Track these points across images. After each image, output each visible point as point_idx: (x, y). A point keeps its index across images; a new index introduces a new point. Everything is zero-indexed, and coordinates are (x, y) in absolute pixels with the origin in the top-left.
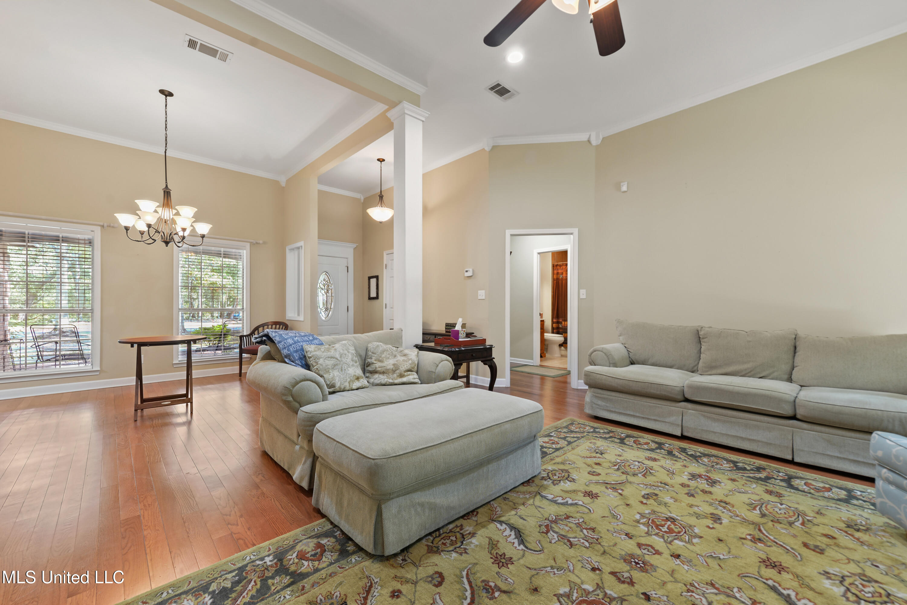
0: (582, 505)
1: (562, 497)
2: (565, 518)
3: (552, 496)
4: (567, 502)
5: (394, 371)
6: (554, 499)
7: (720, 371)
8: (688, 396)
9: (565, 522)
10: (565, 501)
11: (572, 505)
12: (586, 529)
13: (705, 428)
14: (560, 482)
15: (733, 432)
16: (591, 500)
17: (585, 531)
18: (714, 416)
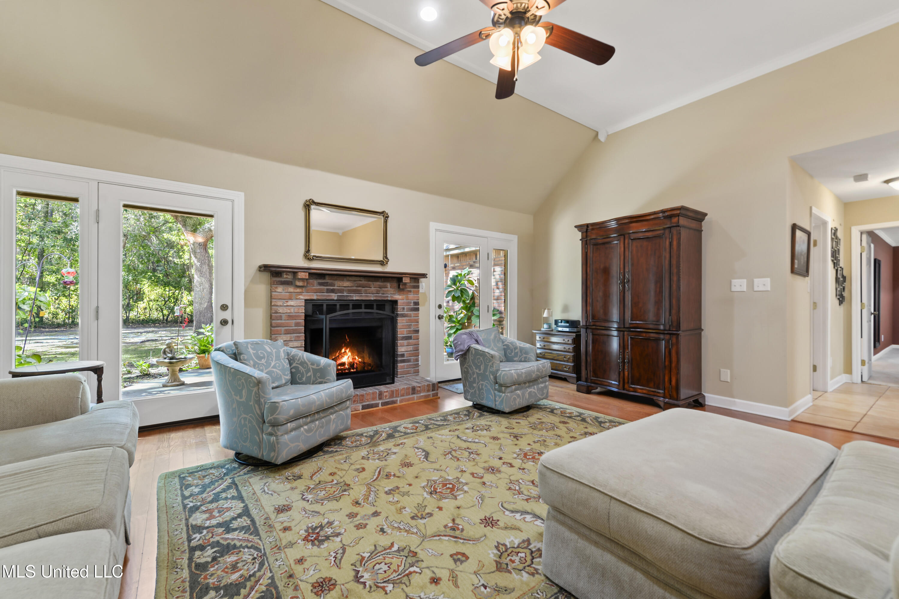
0: (507, 510)
1: (525, 521)
2: (530, 499)
3: (536, 523)
4: (521, 515)
6: (535, 519)
9: (532, 495)
10: (522, 517)
11: (517, 512)
12: (515, 490)
14: (519, 544)
16: (493, 515)
17: (517, 488)
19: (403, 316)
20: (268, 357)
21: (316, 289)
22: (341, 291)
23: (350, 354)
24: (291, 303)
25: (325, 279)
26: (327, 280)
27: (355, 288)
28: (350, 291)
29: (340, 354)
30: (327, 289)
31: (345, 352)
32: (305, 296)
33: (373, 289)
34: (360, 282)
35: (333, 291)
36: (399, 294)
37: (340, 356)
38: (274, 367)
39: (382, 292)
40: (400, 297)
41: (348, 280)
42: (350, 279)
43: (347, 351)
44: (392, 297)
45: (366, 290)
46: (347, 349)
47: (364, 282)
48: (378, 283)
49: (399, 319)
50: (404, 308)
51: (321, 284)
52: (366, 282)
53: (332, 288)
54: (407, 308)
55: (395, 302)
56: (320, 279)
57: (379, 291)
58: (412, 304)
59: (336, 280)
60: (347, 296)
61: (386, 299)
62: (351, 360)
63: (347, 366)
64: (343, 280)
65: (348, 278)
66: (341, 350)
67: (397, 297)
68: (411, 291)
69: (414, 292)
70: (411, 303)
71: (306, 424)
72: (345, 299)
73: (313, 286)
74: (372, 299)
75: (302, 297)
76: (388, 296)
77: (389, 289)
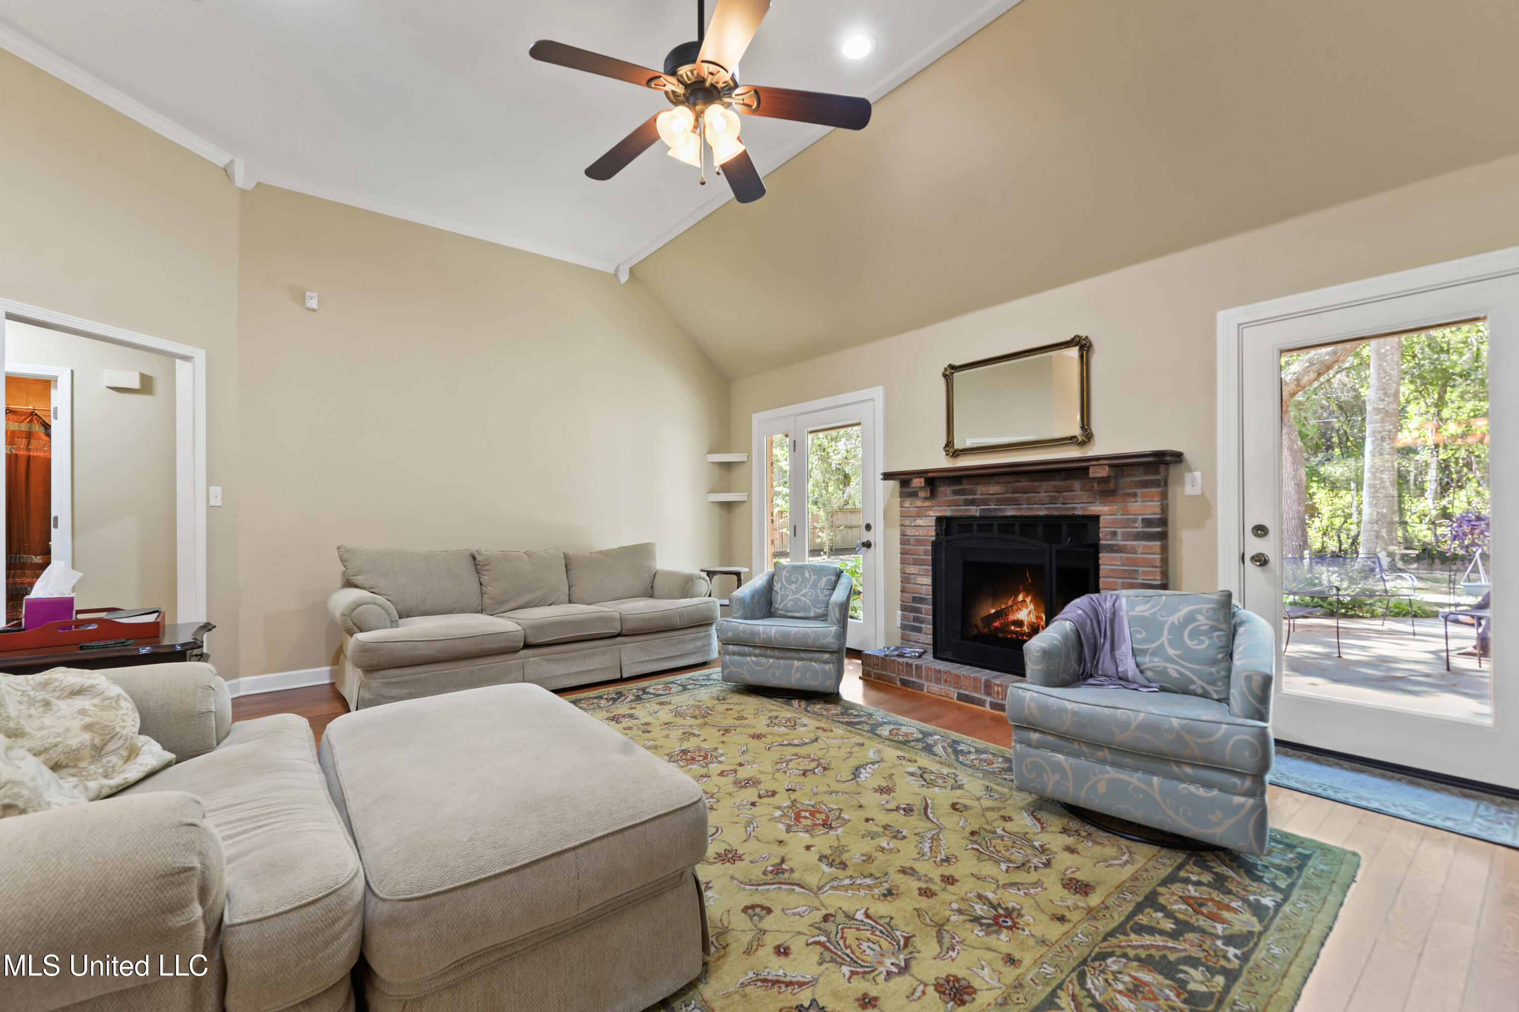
5: (98, 751)
7: (511, 606)
8: (532, 640)
13: (548, 675)
15: (574, 669)
18: (555, 656)
19: (1112, 549)
20: (802, 582)
21: (949, 501)
22: (985, 502)
23: (1031, 607)
24: (920, 522)
25: (961, 484)
26: (966, 486)
27: (1009, 495)
28: (999, 502)
29: (1015, 602)
30: (965, 500)
31: (1024, 601)
32: (935, 511)
33: (1043, 494)
34: (1018, 484)
35: (972, 502)
36: (1103, 503)
37: (1015, 607)
38: (804, 595)
39: (1061, 500)
40: (1106, 508)
41: (997, 483)
42: (1001, 480)
43: (1028, 600)
44: (1084, 509)
45: (1028, 498)
46: (1027, 596)
47: (1024, 483)
48: (1053, 483)
49: (1104, 557)
50: (1114, 534)
51: (956, 493)
52: (1029, 483)
53: (971, 497)
54: (1123, 533)
55: (1096, 518)
56: (954, 484)
57: (1056, 498)
58: (1139, 524)
59: (977, 484)
60: (995, 510)
61: (1070, 513)
62: (1034, 620)
63: (1025, 629)
64: (989, 484)
65: (996, 478)
66: (1016, 596)
67: (1096, 508)
68: (1135, 495)
69: (1143, 496)
70: (1135, 521)
71: (756, 656)
72: (992, 514)
73: (946, 496)
74: (1042, 513)
75: (931, 513)
76: (1074, 508)
77: (1078, 493)
